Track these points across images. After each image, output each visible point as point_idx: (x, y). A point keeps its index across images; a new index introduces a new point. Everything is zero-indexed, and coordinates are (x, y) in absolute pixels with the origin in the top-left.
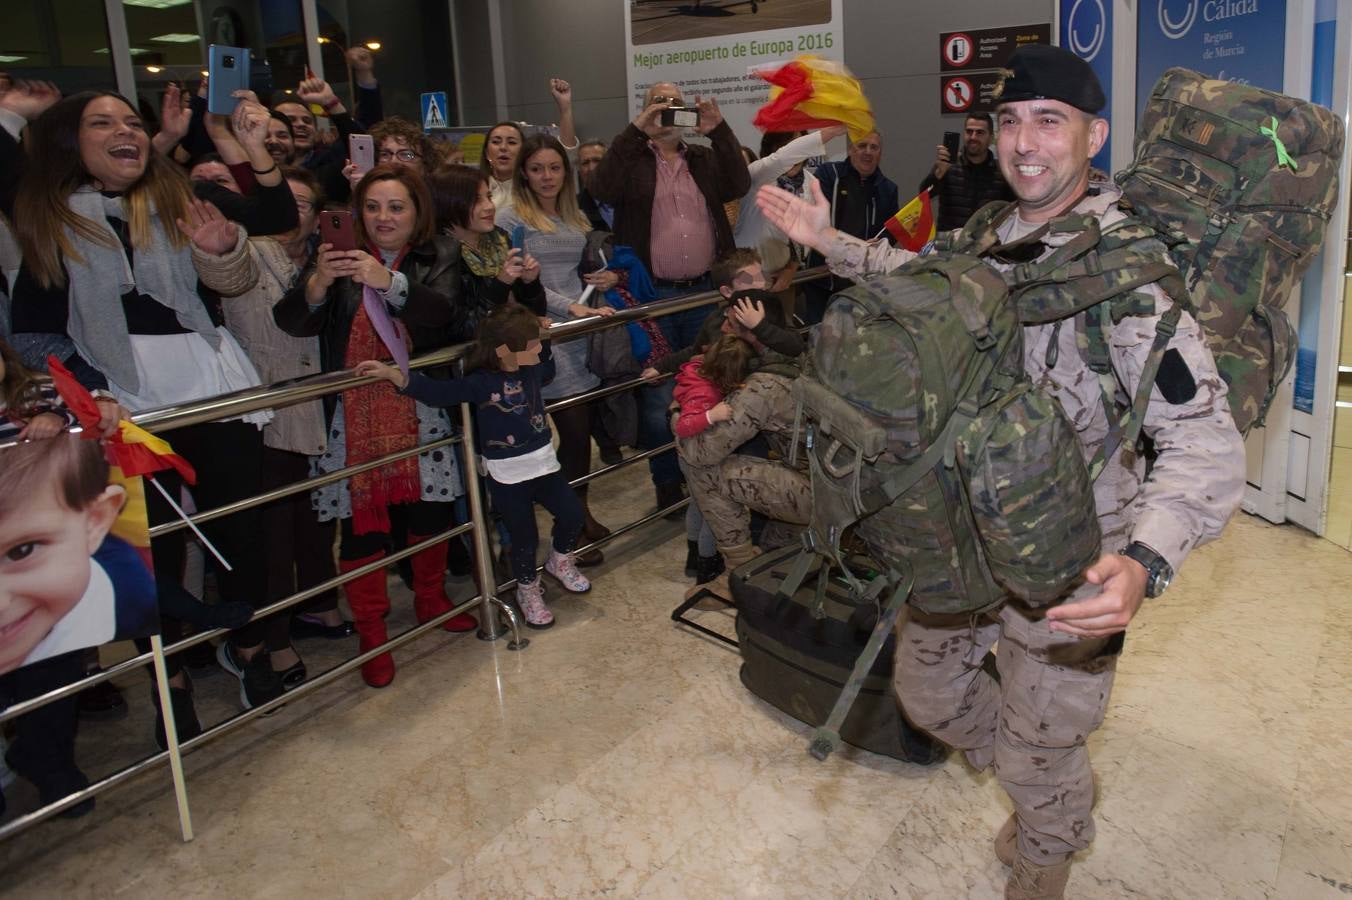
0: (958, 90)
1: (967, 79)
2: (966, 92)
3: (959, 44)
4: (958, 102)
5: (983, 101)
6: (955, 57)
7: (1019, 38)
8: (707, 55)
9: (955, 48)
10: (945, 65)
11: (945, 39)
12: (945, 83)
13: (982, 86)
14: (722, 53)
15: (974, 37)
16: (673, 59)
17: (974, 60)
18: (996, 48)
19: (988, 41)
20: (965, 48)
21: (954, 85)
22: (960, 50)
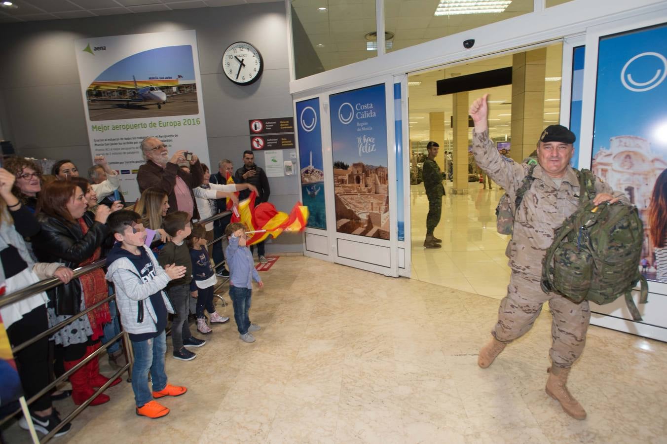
0: (258, 142)
1: (261, 137)
2: (261, 142)
3: (257, 124)
4: (258, 146)
5: (268, 146)
6: (256, 129)
7: (281, 122)
8: (135, 126)
9: (255, 126)
10: (252, 132)
11: (251, 122)
12: (252, 139)
13: (268, 140)
14: (144, 126)
15: (263, 121)
16: (114, 128)
17: (264, 130)
18: (272, 126)
19: (269, 123)
20: (260, 126)
21: (256, 140)
22: (257, 126)
